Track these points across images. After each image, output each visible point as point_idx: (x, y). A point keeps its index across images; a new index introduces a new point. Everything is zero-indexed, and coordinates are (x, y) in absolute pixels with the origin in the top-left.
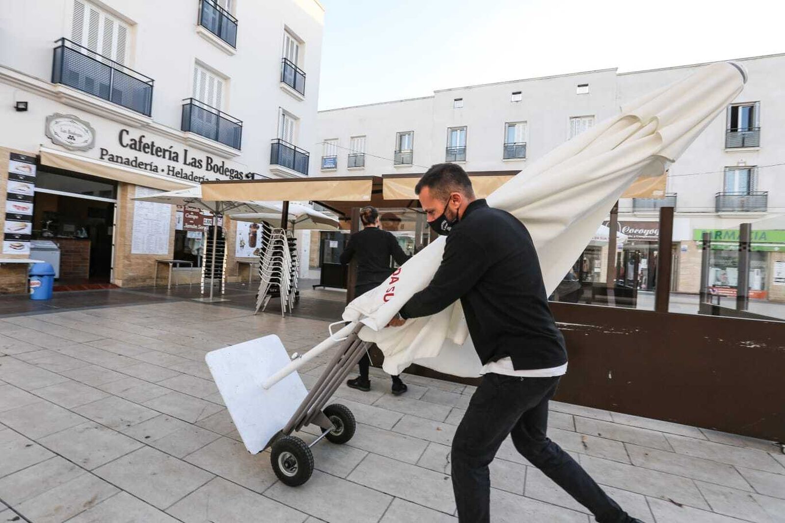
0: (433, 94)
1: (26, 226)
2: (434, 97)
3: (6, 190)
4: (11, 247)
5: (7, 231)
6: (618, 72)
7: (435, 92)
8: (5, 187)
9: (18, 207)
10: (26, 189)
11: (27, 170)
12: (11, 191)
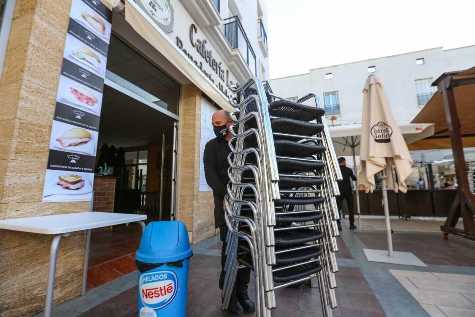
0: (309, 72)
1: (90, 137)
2: (310, 73)
3: (61, 51)
4: (59, 184)
5: (55, 145)
6: (443, 49)
7: (310, 70)
8: (61, 45)
9: (80, 96)
10: (94, 61)
11: (99, 27)
12: (70, 56)
